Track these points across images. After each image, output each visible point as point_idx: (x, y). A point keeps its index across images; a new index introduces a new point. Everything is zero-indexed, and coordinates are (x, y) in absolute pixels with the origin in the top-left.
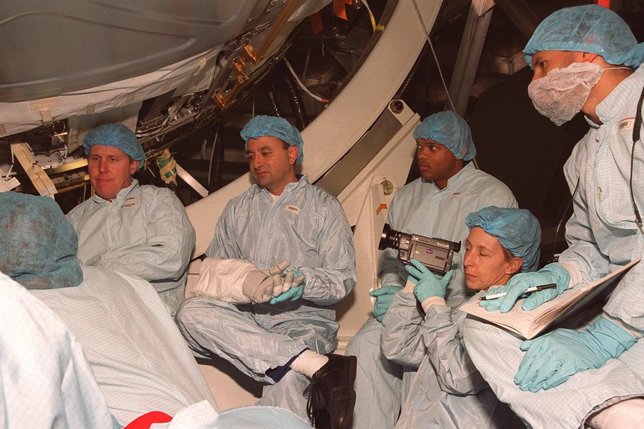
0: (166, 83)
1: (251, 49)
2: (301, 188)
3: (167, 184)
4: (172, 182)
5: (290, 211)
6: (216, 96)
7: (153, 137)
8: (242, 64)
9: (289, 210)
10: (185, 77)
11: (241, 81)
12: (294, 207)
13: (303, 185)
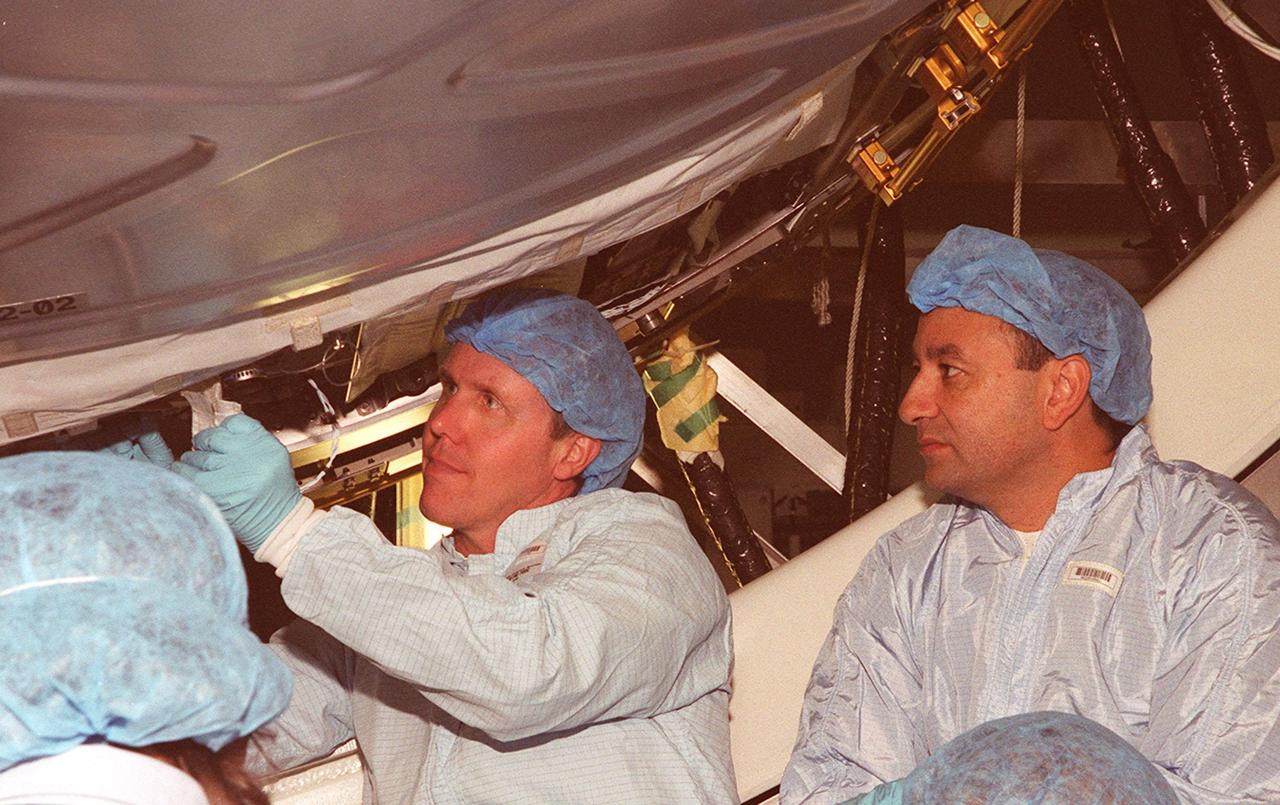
0: (685, 189)
1: (984, 21)
2: (1122, 487)
3: (686, 464)
4: (705, 453)
5: (1083, 582)
6: (863, 155)
7: (636, 316)
8: (951, 66)
9: (1080, 582)
10: (757, 156)
11: (950, 119)
12: (1094, 565)
13: (1128, 474)
